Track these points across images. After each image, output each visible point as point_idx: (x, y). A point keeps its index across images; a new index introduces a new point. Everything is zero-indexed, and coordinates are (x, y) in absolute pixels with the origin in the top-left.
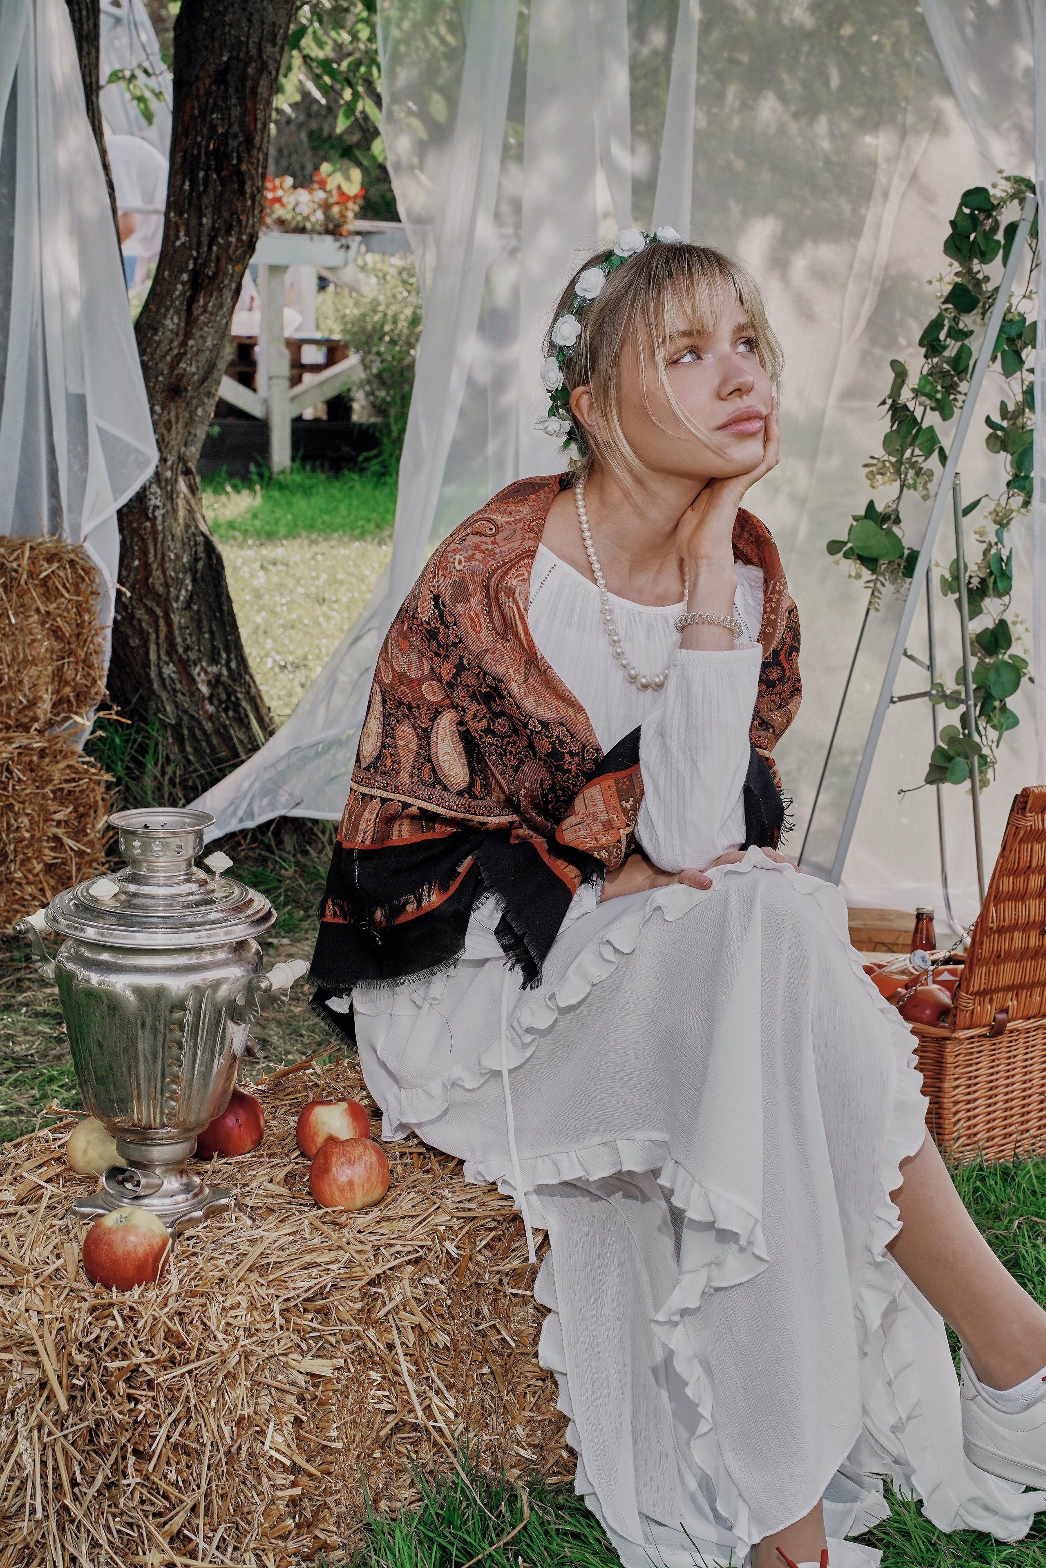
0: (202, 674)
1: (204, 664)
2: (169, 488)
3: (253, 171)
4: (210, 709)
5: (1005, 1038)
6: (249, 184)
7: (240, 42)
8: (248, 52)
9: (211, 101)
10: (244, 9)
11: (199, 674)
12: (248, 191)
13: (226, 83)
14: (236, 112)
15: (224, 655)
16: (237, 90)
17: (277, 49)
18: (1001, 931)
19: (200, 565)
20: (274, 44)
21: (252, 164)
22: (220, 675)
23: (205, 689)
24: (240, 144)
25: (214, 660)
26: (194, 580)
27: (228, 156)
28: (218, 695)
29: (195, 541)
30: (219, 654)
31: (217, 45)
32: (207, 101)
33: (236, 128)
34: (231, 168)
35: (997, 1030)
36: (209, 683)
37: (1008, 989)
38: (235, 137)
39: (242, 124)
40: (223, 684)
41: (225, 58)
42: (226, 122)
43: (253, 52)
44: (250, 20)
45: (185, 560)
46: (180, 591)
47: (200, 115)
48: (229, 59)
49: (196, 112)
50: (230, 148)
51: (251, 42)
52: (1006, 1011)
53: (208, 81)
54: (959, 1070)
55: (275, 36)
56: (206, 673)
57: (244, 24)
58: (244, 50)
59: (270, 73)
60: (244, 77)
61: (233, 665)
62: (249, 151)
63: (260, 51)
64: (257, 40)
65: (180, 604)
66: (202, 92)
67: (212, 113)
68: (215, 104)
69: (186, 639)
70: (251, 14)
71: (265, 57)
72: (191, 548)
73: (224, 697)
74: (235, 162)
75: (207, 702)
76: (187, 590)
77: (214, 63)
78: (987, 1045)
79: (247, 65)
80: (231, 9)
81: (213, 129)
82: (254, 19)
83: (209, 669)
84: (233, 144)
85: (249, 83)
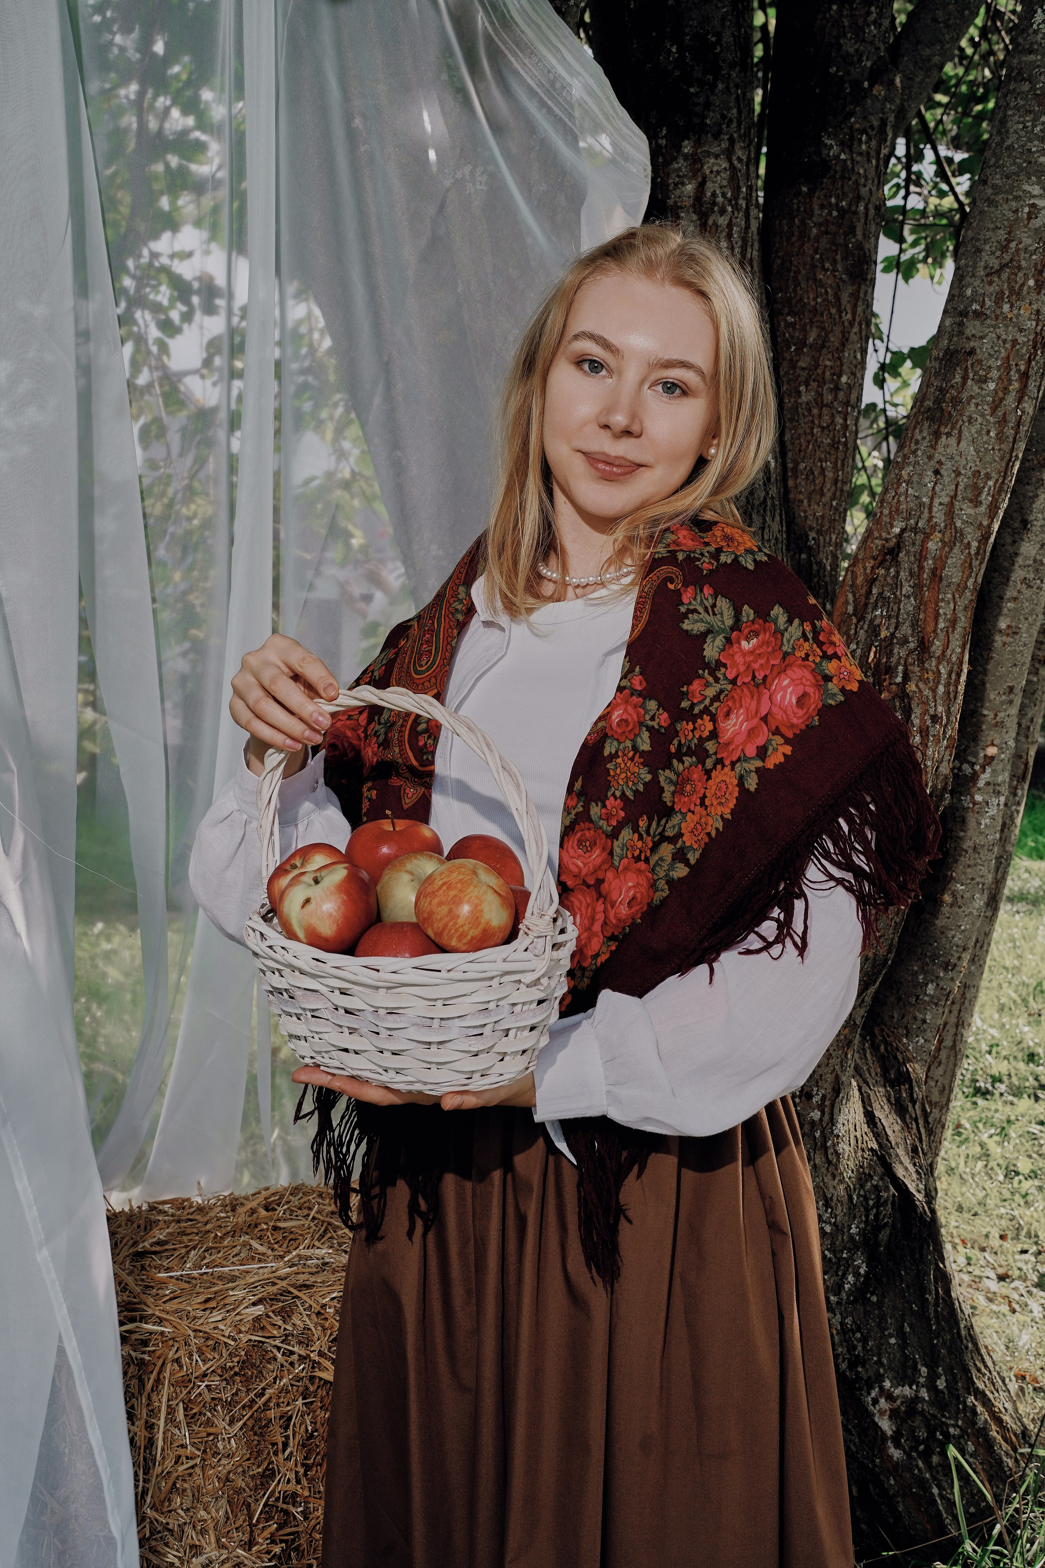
0: (882, 1401)
1: (887, 1384)
2: (818, 1134)
3: (927, 692)
4: (896, 1454)
6: (917, 711)
7: (921, 505)
8: (930, 518)
10: (930, 458)
11: (875, 1402)
12: (916, 722)
13: (898, 564)
14: (908, 606)
15: (924, 1370)
16: (911, 574)
19: (884, 1235)
20: (976, 502)
21: (926, 681)
22: (917, 1399)
23: (886, 1425)
24: (911, 652)
25: (906, 1376)
26: (870, 1262)
27: (890, 670)
28: (912, 1430)
29: (879, 1198)
30: (915, 1369)
31: (886, 512)
32: (869, 592)
33: (906, 629)
34: (894, 687)
36: (894, 1414)
38: (905, 641)
39: (914, 625)
40: (922, 1413)
41: (897, 530)
42: (894, 621)
43: (939, 517)
44: (937, 472)
45: (854, 1230)
46: (844, 1276)
47: (855, 614)
48: (903, 531)
49: (850, 609)
50: (894, 660)
51: (936, 502)
53: (868, 565)
56: (890, 1397)
57: (929, 478)
58: (926, 515)
59: (968, 546)
60: (921, 557)
61: (941, 1384)
62: (921, 662)
63: (950, 513)
64: (946, 500)
65: (844, 1296)
66: (860, 580)
67: (875, 608)
68: (881, 594)
69: (855, 1348)
70: (940, 463)
71: (959, 524)
72: (867, 1210)
73: (922, 1434)
74: (899, 680)
75: (889, 1444)
76: (857, 1275)
77: (880, 538)
79: (927, 537)
80: (912, 459)
81: (874, 630)
82: (943, 472)
83: (897, 1392)
84: (899, 652)
85: (929, 563)
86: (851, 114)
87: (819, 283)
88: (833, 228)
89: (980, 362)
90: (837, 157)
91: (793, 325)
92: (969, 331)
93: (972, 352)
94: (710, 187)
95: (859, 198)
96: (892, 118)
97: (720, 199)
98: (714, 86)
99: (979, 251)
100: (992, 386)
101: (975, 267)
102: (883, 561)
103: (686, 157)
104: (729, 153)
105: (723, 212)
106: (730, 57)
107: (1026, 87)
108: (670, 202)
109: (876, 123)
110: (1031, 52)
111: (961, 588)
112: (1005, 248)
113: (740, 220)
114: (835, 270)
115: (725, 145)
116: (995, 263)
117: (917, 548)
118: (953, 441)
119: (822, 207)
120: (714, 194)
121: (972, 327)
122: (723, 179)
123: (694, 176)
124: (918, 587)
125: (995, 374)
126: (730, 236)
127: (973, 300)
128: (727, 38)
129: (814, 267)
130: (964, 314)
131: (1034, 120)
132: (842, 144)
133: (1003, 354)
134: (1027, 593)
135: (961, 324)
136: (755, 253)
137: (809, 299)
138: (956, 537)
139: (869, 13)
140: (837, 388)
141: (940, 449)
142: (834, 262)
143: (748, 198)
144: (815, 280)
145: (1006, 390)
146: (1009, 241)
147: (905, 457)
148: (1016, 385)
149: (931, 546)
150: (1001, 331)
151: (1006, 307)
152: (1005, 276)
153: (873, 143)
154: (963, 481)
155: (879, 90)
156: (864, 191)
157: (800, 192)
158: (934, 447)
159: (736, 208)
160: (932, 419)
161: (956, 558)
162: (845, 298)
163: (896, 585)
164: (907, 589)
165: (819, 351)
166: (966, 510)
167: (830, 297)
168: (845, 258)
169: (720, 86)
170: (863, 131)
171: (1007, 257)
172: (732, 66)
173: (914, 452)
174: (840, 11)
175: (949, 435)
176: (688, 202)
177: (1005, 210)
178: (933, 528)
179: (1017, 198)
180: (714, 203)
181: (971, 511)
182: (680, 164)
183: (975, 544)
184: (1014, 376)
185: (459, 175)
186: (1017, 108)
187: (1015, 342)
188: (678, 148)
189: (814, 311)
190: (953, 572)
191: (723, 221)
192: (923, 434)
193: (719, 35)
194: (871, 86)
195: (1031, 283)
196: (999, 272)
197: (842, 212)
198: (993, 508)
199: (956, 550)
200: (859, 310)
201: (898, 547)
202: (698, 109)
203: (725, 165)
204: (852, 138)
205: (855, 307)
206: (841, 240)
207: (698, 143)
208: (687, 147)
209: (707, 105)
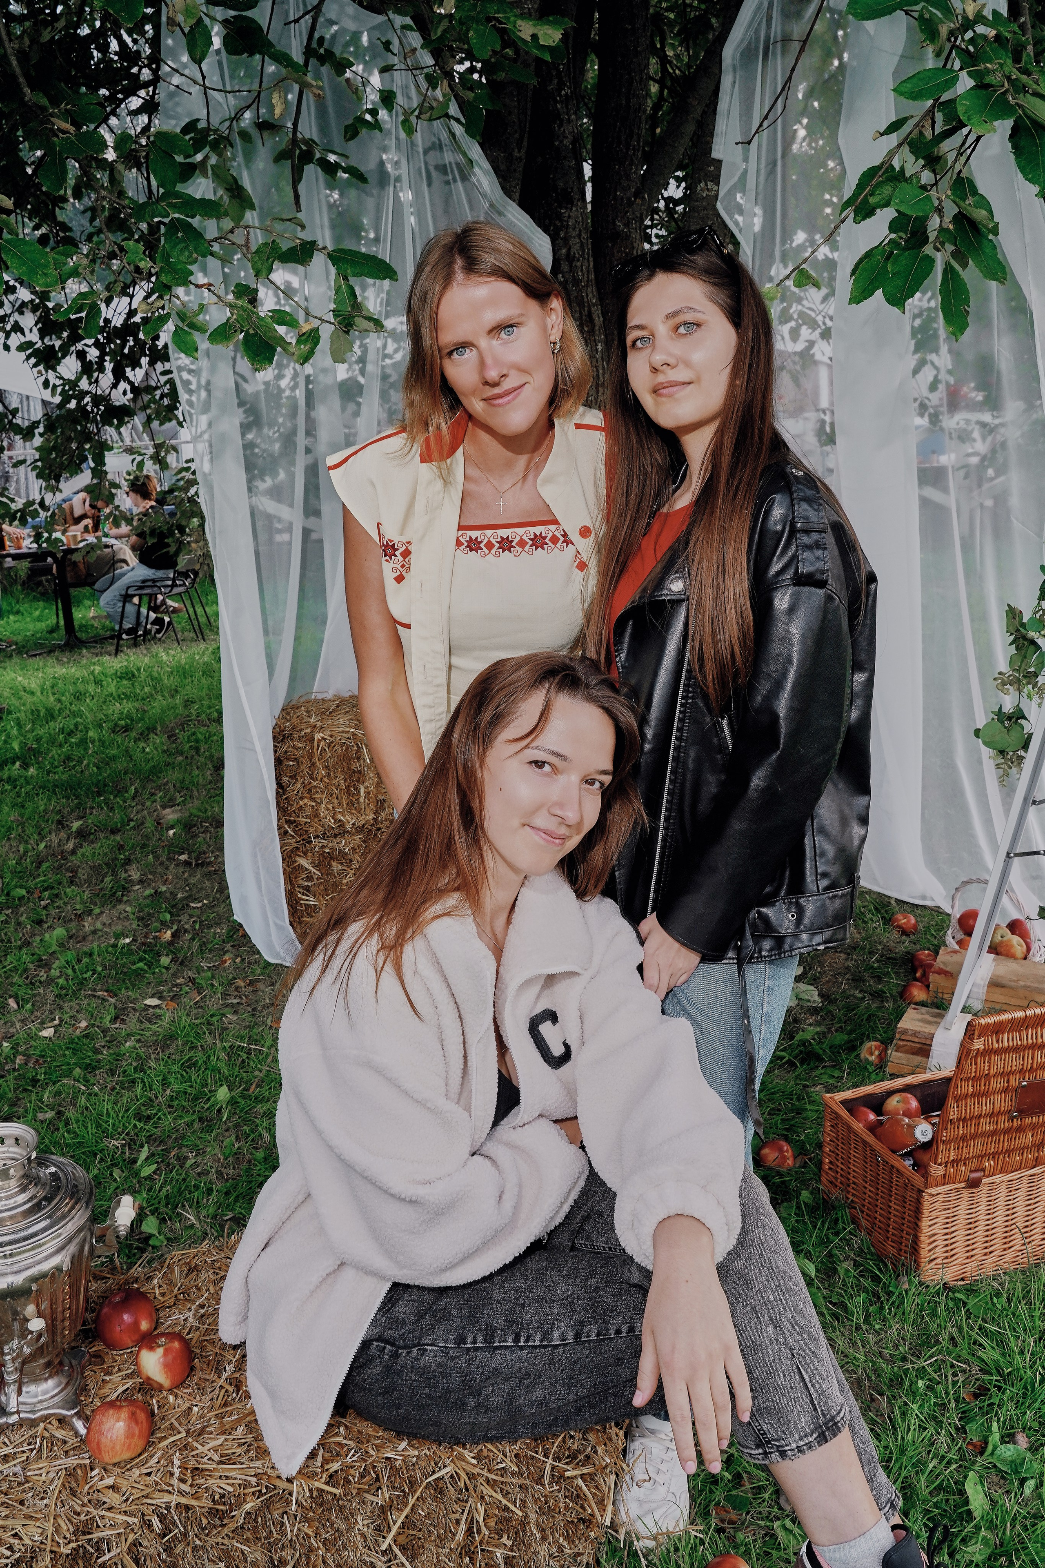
5: (984, 1189)
18: (964, 1120)
35: (974, 1184)
37: (982, 1156)
52: (984, 1170)
54: (934, 1214)
78: (966, 1193)
95: (633, 248)
104: (579, 235)
122: (577, 247)
128: (575, 189)
132: (625, 225)
155: (638, 201)
156: (635, 245)
159: (584, 258)
182: (559, 241)
188: (559, 235)
191: (579, 264)
194: (635, 200)
204: (629, 222)
207: (567, 233)
208: (562, 234)
209: (569, 217)
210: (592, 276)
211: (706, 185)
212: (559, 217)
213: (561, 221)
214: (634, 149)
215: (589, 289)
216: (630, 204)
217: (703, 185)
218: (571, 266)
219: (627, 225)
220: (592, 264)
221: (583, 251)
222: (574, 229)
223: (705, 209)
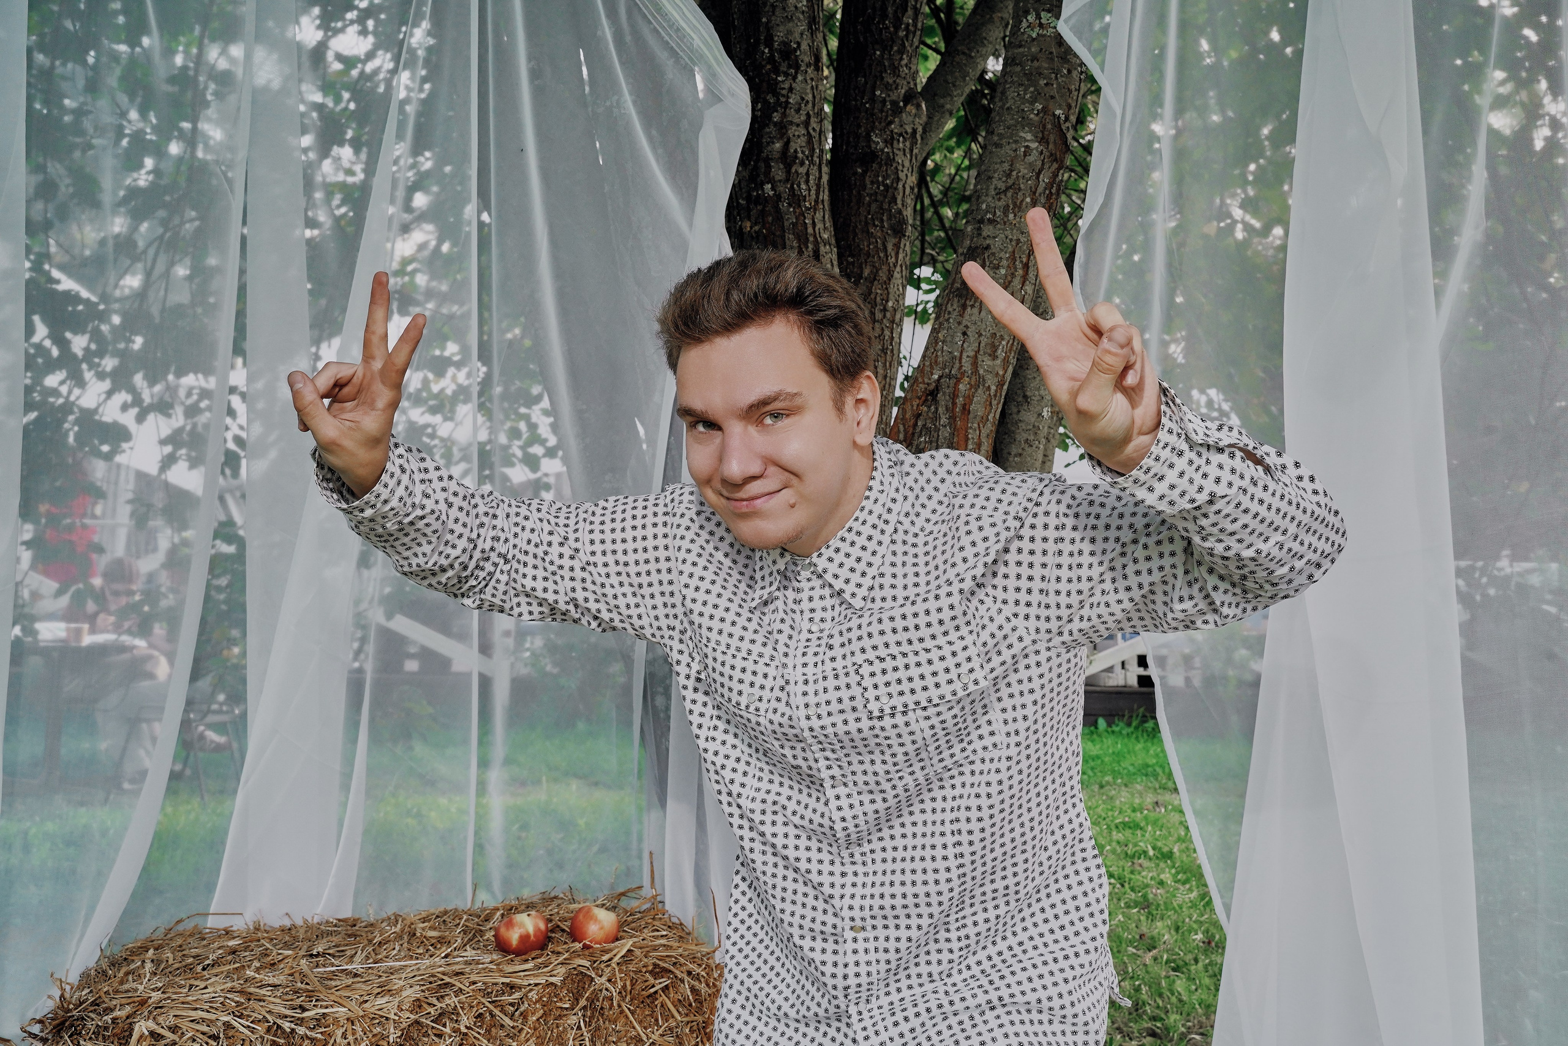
7: (954, 358)
8: (960, 367)
9: (920, 423)
13: (936, 402)
14: (946, 433)
16: (947, 409)
17: (998, 362)
20: (994, 357)
31: (928, 364)
32: (916, 424)
41: (936, 377)
43: (967, 366)
44: (964, 334)
48: (940, 377)
51: (965, 355)
53: (915, 403)
55: (995, 348)
57: (959, 338)
58: (957, 365)
59: (989, 388)
60: (954, 396)
63: (975, 364)
64: (972, 354)
66: (909, 415)
67: (920, 436)
68: (925, 426)
70: (967, 327)
71: (981, 372)
77: (924, 383)
79: (958, 381)
82: (968, 333)
85: (960, 401)
86: (891, 123)
87: (870, 235)
88: (880, 198)
89: (993, 254)
90: (882, 150)
91: (853, 263)
92: (984, 234)
93: (988, 247)
94: (793, 146)
95: (898, 179)
96: (920, 129)
97: (800, 155)
98: (795, 78)
99: (990, 178)
100: (1003, 271)
101: (987, 189)
102: (926, 400)
103: (775, 124)
104: (807, 124)
105: (802, 164)
106: (807, 59)
107: (1018, 69)
108: (764, 155)
109: (909, 130)
110: (1020, 46)
111: (984, 420)
112: (1009, 176)
113: (814, 171)
114: (882, 227)
115: (803, 118)
116: (1002, 186)
117: (951, 390)
118: (976, 311)
119: (872, 183)
120: (796, 151)
121: (987, 230)
122: (802, 141)
123: (781, 137)
124: (952, 418)
125: (1004, 263)
126: (807, 182)
127: (987, 212)
129: (867, 223)
130: (981, 221)
131: (1025, 91)
132: (886, 141)
133: (1010, 249)
134: (1029, 450)
135: (979, 229)
136: (826, 197)
137: (864, 245)
138: (979, 382)
139: (901, 59)
140: (885, 310)
141: (967, 317)
142: (882, 221)
143: (820, 157)
144: (868, 232)
145: (1013, 275)
146: (1011, 171)
147: (941, 324)
148: (1020, 272)
149: (961, 386)
150: (1008, 233)
151: (1011, 216)
152: (1009, 194)
153: (908, 144)
154: (984, 341)
155: (910, 109)
156: (902, 175)
157: (856, 173)
158: (962, 316)
159: (812, 162)
160: (960, 296)
161: (980, 397)
162: (890, 247)
163: (936, 417)
164: (944, 420)
165: (872, 283)
166: (986, 362)
167: (880, 245)
168: (889, 219)
169: (800, 78)
170: (901, 135)
171: (1010, 182)
172: (809, 65)
173: (948, 320)
174: (882, 55)
175: (972, 306)
176: (776, 155)
177: (1007, 150)
178: (963, 374)
179: (1016, 142)
180: (796, 157)
181: (990, 363)
182: (771, 129)
183: (993, 388)
184: (1019, 265)
185: (608, 103)
186: (1012, 82)
187: (1018, 241)
188: (770, 118)
189: (868, 255)
190: (978, 407)
191: (802, 170)
192: (954, 306)
193: (799, 44)
194: (905, 105)
195: (1028, 200)
196: (1005, 192)
197: (887, 187)
198: (1006, 361)
199: (980, 391)
200: (901, 256)
201: (937, 389)
202: (784, 92)
203: (803, 131)
204: (892, 138)
205: (897, 254)
206: (886, 206)
207: (784, 115)
208: (776, 117)
209: (791, 89)
210: (825, 196)
211: (1039, 17)
212: (774, 88)
213: (776, 94)
214: (907, 29)
215: (819, 215)
216: (897, 111)
217: (1031, 18)
218: (788, 172)
219: (890, 142)
220: (825, 178)
221: (813, 150)
222: (798, 111)
223: (1034, 59)
